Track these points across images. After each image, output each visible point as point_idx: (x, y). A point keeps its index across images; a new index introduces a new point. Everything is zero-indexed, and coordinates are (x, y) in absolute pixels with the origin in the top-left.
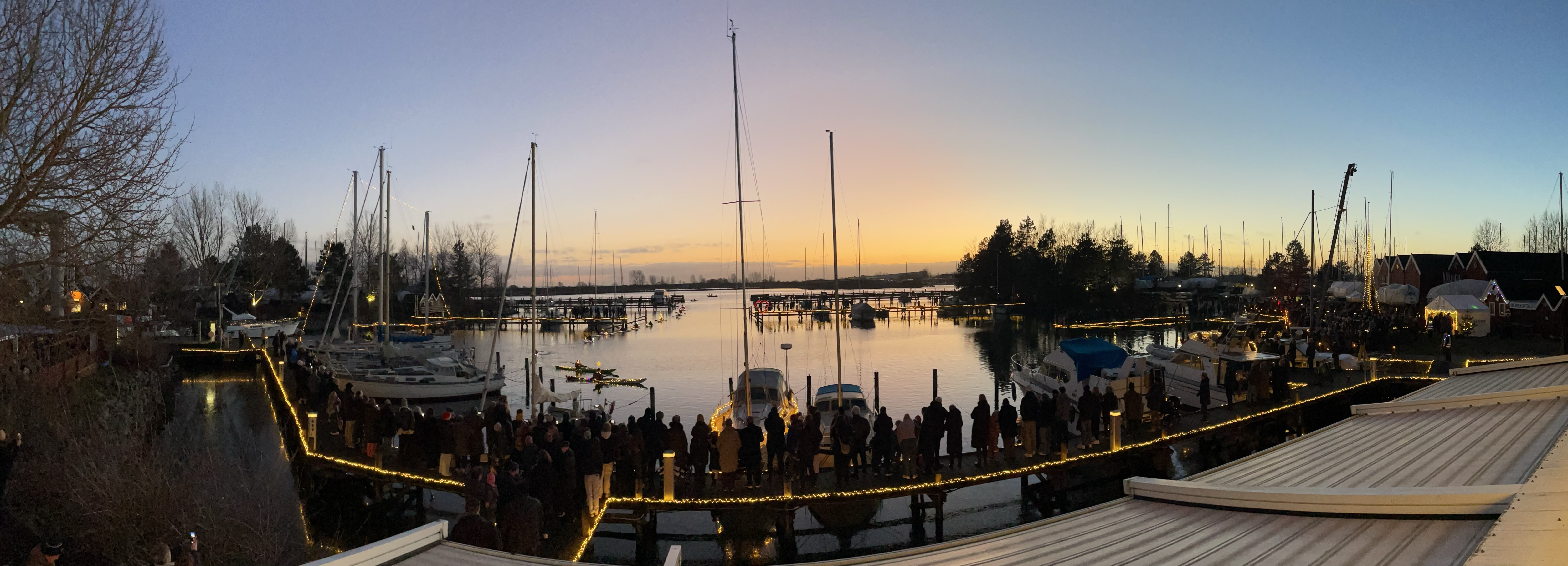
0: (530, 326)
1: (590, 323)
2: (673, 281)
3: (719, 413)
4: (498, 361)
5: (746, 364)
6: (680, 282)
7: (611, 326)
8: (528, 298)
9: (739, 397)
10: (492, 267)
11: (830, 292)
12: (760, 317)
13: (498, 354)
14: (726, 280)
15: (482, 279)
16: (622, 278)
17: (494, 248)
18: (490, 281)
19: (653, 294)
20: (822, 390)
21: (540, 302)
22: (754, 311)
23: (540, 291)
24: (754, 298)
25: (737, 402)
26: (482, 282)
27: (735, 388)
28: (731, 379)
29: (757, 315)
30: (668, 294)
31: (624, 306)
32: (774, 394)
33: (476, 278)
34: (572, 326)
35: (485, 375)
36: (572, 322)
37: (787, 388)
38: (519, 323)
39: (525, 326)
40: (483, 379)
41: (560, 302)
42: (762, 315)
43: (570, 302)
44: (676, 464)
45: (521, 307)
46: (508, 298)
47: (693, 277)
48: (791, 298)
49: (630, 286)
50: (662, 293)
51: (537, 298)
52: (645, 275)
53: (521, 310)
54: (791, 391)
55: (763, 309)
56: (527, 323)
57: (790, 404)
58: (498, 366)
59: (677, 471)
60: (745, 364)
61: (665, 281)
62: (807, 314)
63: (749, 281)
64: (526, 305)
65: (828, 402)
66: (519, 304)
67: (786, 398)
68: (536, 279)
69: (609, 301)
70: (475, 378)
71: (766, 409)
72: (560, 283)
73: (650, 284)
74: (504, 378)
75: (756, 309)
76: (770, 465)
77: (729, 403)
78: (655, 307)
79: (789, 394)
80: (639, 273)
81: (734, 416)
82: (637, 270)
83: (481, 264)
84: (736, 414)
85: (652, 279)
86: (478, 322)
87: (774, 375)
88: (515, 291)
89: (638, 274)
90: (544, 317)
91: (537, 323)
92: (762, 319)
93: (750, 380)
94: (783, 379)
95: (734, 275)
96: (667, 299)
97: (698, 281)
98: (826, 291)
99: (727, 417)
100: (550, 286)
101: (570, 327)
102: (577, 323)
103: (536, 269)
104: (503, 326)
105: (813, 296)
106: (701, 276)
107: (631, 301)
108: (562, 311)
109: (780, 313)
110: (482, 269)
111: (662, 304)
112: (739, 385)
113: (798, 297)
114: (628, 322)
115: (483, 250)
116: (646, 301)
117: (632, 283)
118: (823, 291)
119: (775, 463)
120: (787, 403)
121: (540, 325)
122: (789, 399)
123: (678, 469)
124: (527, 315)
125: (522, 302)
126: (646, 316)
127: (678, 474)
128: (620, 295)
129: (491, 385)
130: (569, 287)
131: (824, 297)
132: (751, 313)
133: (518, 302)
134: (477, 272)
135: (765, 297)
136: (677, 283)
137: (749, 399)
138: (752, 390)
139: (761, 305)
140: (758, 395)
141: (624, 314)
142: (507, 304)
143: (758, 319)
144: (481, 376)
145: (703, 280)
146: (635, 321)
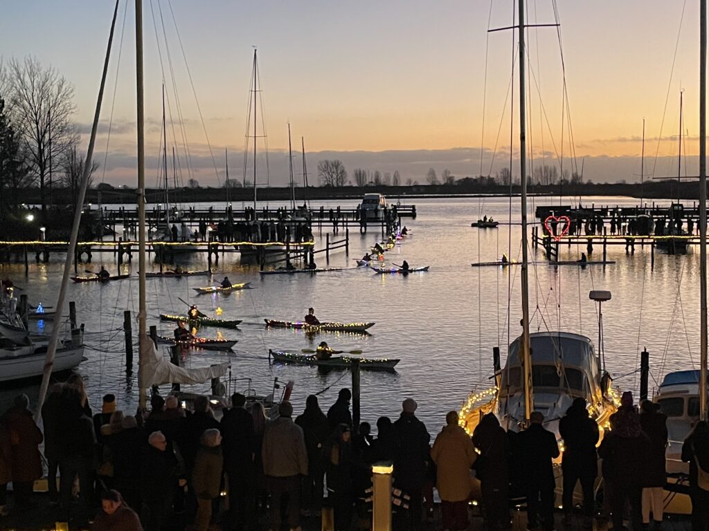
0: (136, 256)
1: (245, 251)
2: (396, 180)
3: (473, 405)
4: (73, 317)
5: (525, 322)
6: (410, 181)
7: (284, 257)
8: (131, 207)
9: (510, 379)
10: (63, 147)
11: (688, 204)
12: (553, 246)
13: (72, 305)
14: (491, 180)
15: (43, 170)
16: (305, 174)
17: (65, 111)
18: (59, 176)
19: (361, 202)
20: (671, 379)
21: (156, 213)
22: (541, 235)
23: (154, 195)
24: (542, 212)
25: (505, 386)
26: (42, 176)
27: (503, 365)
28: (496, 351)
29: (547, 242)
30: (387, 203)
31: (309, 222)
32: (575, 378)
33: (30, 169)
34: (213, 255)
35: (46, 343)
36: (212, 249)
37: (599, 370)
38: (115, 251)
39: (125, 256)
40: (43, 350)
41: (192, 214)
42: (557, 243)
43: (211, 213)
44: (394, 485)
45: (119, 222)
46: (94, 207)
47: (432, 173)
48: (612, 213)
49: (320, 188)
50: (377, 201)
51: (150, 207)
52: (346, 170)
53: (119, 228)
54: (607, 375)
55: (559, 232)
56: (129, 251)
57: (605, 399)
58: (72, 326)
59: (396, 497)
60: (522, 322)
61: (382, 180)
62: (642, 243)
63: (535, 182)
64: (129, 219)
65: (682, 399)
66: (114, 218)
67: (597, 388)
68: (146, 172)
69: (282, 214)
70: (26, 349)
71: (559, 404)
72: (192, 181)
73: (355, 184)
74: (82, 346)
75: (545, 231)
76: (567, 499)
77: (492, 391)
78: (363, 224)
79: (604, 381)
80: (336, 165)
81: (500, 412)
82: (331, 159)
83: (39, 142)
84: (504, 408)
85: (359, 176)
86: (36, 249)
87: (575, 345)
88: (107, 193)
89: (333, 165)
90: (162, 240)
91: (149, 251)
92: (556, 250)
93: (531, 351)
94: (593, 353)
95: (505, 170)
96: (385, 211)
97: (441, 180)
98: (682, 202)
99: (487, 412)
100: (171, 185)
101: (210, 258)
102: (223, 251)
103: (146, 153)
104: (85, 256)
105: (657, 211)
106: (446, 172)
107: (321, 214)
108: (195, 228)
109: (590, 240)
110: (41, 152)
111: (376, 220)
112: (510, 359)
113: (627, 211)
114: (315, 249)
115: (44, 116)
116: (349, 215)
117: (323, 183)
118: (675, 202)
119: (577, 494)
120: (600, 396)
121: (153, 254)
122: (604, 388)
123: (398, 493)
124: (132, 238)
125: (121, 213)
126: (347, 240)
127: (398, 502)
128: (301, 204)
129: (59, 360)
130: (209, 189)
131: (677, 213)
132: (535, 238)
133: (113, 214)
134: (32, 156)
135: (561, 211)
136: (403, 184)
137: (528, 383)
138: (535, 368)
139: (554, 226)
140: (545, 379)
141: (308, 235)
142: (89, 217)
143: (549, 249)
144: (38, 345)
145: (451, 179)
146: (327, 249)
